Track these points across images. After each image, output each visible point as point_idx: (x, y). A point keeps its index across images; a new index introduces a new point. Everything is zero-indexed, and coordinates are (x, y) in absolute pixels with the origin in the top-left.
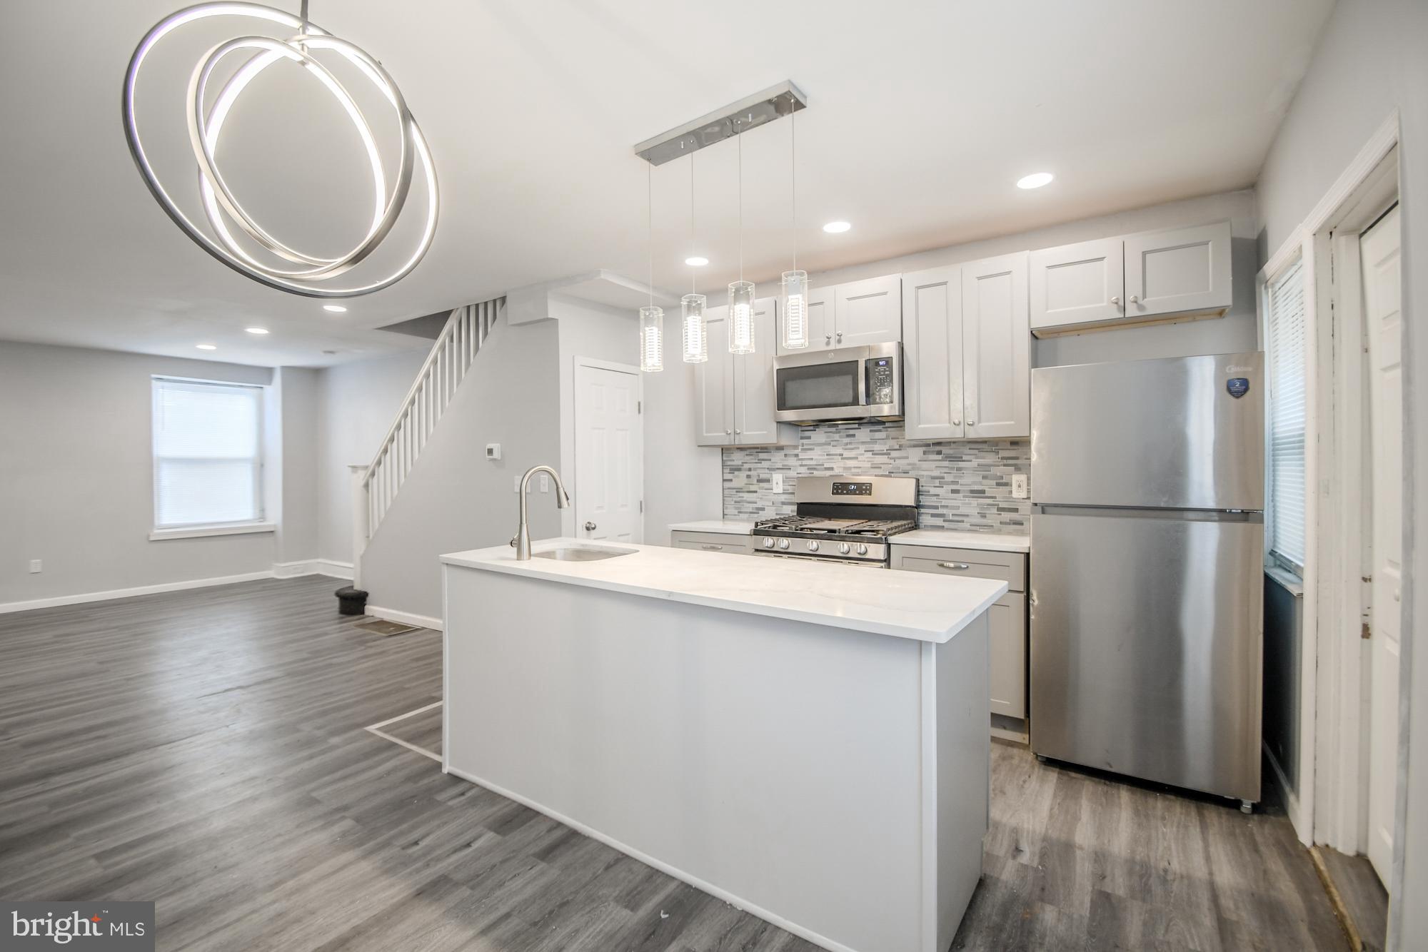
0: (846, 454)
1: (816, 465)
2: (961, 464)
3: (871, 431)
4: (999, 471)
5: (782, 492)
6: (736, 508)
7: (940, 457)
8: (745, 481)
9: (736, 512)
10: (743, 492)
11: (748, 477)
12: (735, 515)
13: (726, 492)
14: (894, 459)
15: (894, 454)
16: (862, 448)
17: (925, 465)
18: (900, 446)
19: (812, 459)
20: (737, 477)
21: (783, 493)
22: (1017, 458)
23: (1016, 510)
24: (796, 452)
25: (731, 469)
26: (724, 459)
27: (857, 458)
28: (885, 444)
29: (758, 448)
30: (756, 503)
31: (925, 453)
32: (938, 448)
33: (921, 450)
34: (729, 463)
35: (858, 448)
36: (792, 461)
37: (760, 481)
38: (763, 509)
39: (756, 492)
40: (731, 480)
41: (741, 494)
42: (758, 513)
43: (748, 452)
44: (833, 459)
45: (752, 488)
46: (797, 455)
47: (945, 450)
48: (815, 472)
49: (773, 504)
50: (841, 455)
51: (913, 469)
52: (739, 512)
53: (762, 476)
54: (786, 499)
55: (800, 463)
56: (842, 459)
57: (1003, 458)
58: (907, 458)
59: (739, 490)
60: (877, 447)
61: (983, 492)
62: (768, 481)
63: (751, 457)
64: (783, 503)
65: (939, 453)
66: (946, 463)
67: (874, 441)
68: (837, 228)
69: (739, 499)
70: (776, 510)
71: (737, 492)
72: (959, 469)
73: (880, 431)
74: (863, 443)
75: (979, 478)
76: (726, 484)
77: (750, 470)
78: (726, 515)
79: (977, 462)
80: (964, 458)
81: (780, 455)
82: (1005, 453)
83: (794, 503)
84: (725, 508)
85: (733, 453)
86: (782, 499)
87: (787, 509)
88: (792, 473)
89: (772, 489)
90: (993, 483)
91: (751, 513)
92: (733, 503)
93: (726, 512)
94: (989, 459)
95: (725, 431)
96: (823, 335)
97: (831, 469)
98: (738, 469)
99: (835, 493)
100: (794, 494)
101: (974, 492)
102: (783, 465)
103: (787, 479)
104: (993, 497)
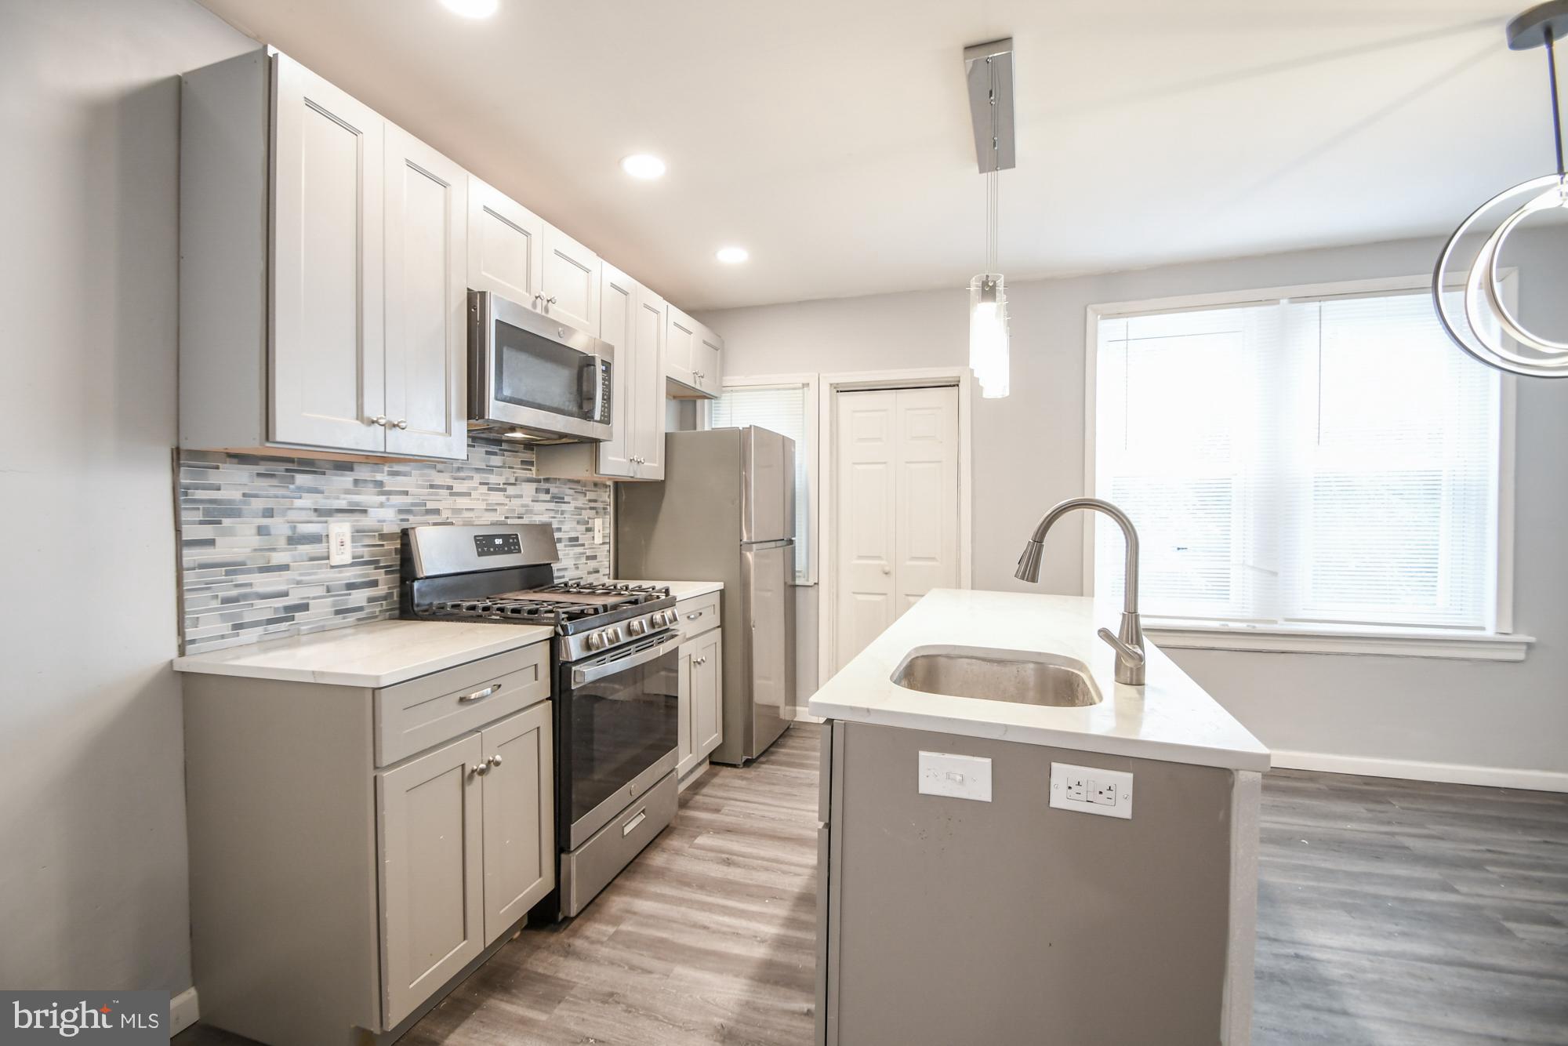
0: (459, 487)
1: (413, 504)
2: (564, 507)
3: (488, 453)
4: (586, 514)
5: (349, 560)
6: (224, 618)
7: (548, 497)
8: (256, 541)
9: (226, 628)
10: (250, 571)
11: (262, 531)
12: (223, 637)
13: (189, 577)
14: (509, 497)
15: (511, 490)
16: (478, 478)
17: (539, 507)
18: (516, 480)
19: (406, 493)
20: (230, 532)
21: (352, 565)
22: (595, 500)
23: (594, 557)
24: (379, 477)
25: (206, 512)
26: (184, 480)
27: (469, 494)
28: (501, 474)
29: (290, 460)
30: (286, 594)
31: (537, 490)
32: (546, 486)
33: (534, 485)
34: (200, 494)
35: (472, 478)
36: (367, 498)
37: (294, 540)
38: (304, 607)
39: (285, 567)
40: (211, 543)
41: (241, 579)
42: (293, 618)
43: (261, 468)
44: (437, 494)
45: (278, 558)
46: (380, 484)
47: (553, 489)
48: (411, 517)
49: (328, 591)
50: (450, 488)
51: (527, 512)
52: (238, 627)
53: (302, 528)
54: (356, 576)
55: (383, 498)
56: (452, 494)
57: (590, 501)
58: (521, 496)
59: (233, 568)
60: (493, 479)
61: (576, 539)
62: (317, 540)
63: (274, 482)
64: (351, 586)
65: (547, 491)
66: (552, 506)
67: (489, 469)
69: (234, 592)
70: (334, 604)
71: (227, 573)
72: (563, 513)
73: (495, 454)
74: (478, 470)
75: (574, 524)
76: (191, 556)
77: (269, 513)
78: (193, 642)
79: (573, 504)
80: (567, 499)
81: (346, 480)
82: (590, 495)
83: (374, 584)
84: (187, 623)
85: (217, 468)
86: (353, 575)
87: (359, 597)
88: (366, 522)
89: (328, 558)
90: (583, 528)
91: (270, 622)
92: (216, 604)
93: (190, 633)
94: (581, 501)
95: (360, 416)
96: (528, 289)
97: (437, 512)
98: (233, 511)
99: (480, 554)
100: (374, 563)
101: (572, 539)
102: (350, 503)
103: (358, 533)
104: (583, 545)
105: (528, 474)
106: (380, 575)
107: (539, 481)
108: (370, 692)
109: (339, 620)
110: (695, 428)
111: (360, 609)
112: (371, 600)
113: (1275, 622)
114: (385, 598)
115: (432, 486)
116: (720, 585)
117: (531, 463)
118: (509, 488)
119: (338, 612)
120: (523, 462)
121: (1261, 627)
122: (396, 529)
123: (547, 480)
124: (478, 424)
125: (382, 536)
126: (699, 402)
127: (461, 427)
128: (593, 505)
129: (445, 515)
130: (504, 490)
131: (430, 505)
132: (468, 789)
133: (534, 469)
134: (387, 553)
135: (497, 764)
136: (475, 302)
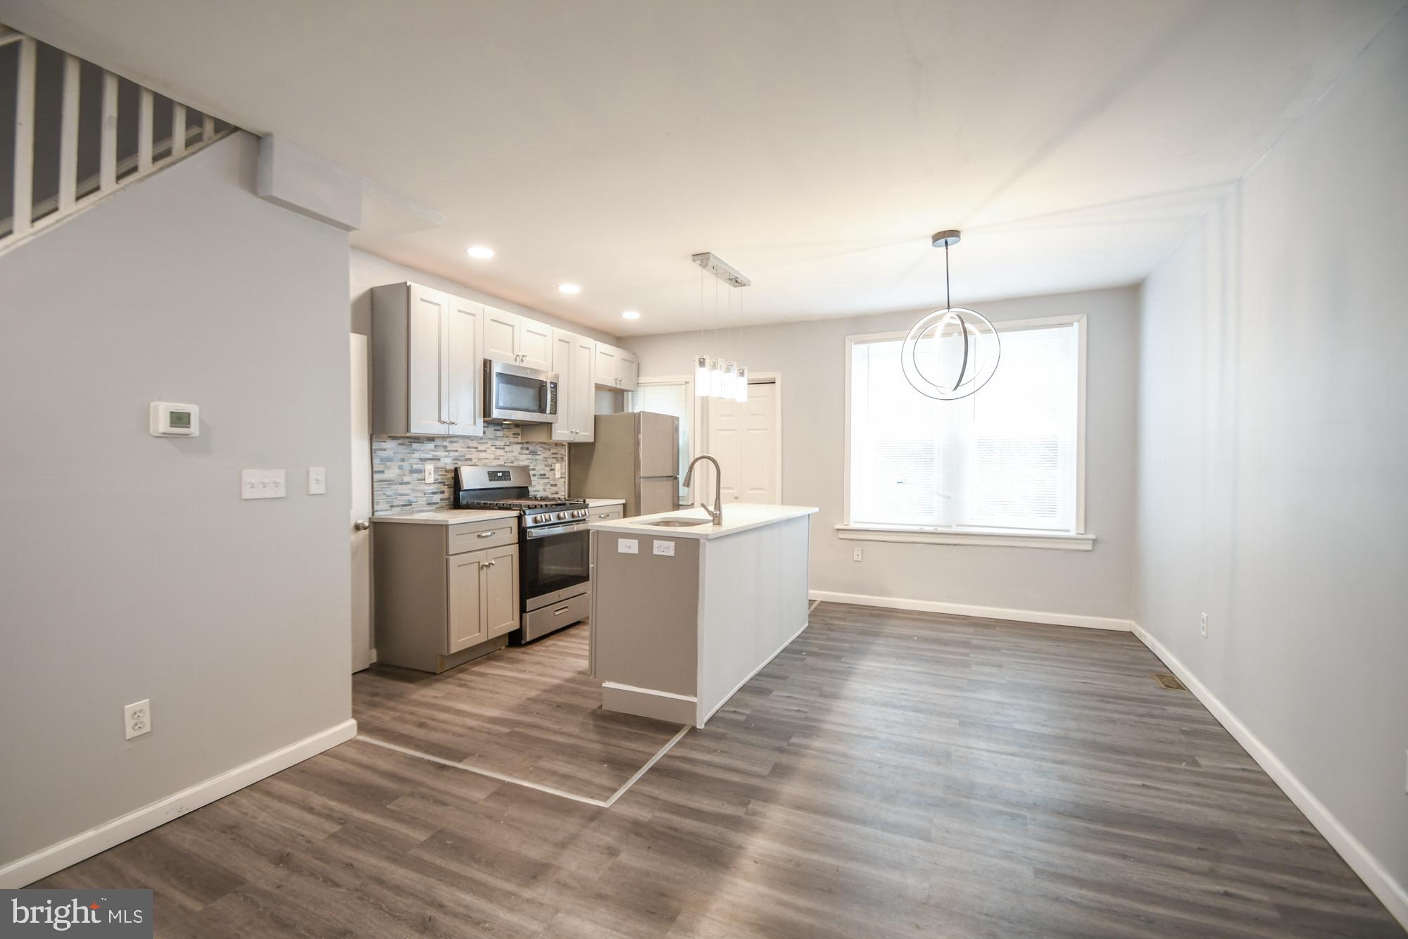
0: (481, 447)
1: (460, 456)
2: (537, 457)
3: (495, 430)
4: (550, 461)
5: (433, 481)
6: (387, 502)
7: (528, 452)
8: (398, 472)
9: (388, 506)
10: (396, 484)
11: (400, 468)
12: (386, 510)
13: (376, 485)
14: (506, 452)
15: (507, 449)
16: (490, 443)
17: (522, 457)
18: (510, 443)
19: (457, 451)
20: (390, 468)
21: (434, 483)
22: (556, 454)
23: (556, 485)
24: (445, 444)
25: (381, 460)
26: (374, 447)
27: (486, 451)
28: (502, 441)
29: (415, 438)
30: (408, 494)
31: (522, 448)
32: (527, 446)
33: (520, 446)
34: (379, 452)
35: (487, 443)
36: (441, 453)
37: (412, 471)
38: (415, 500)
39: (409, 483)
40: (383, 472)
41: (393, 487)
42: (411, 505)
43: (400, 442)
44: (470, 451)
45: (406, 479)
46: (446, 447)
47: (531, 448)
48: (458, 462)
49: (424, 494)
50: (477, 448)
51: (516, 460)
52: (392, 506)
53: (415, 467)
54: (435, 488)
55: (446, 453)
56: (477, 451)
57: (553, 454)
58: (512, 452)
59: (390, 482)
60: (498, 443)
61: (545, 475)
62: (420, 471)
63: (404, 447)
64: (433, 493)
65: (527, 449)
66: (530, 456)
67: (496, 438)
68: (569, 290)
69: (390, 492)
70: (427, 500)
71: (389, 485)
72: (536, 460)
73: (499, 430)
74: (490, 439)
75: (543, 466)
76: (376, 476)
77: (403, 460)
78: (377, 511)
79: (543, 456)
80: (538, 453)
81: (431, 446)
82: (553, 451)
83: (443, 492)
84: (375, 503)
85: (385, 442)
86: (432, 488)
87: (437, 498)
88: (440, 464)
89: (425, 480)
90: (549, 468)
91: (403, 505)
92: (384, 497)
93: (376, 508)
94: (547, 454)
95: (440, 420)
96: (513, 352)
97: (470, 460)
98: (389, 460)
99: (490, 480)
100: (443, 483)
101: (541, 475)
102: (433, 456)
103: (436, 469)
104: (548, 478)
105: (516, 440)
106: (445, 488)
107: (522, 443)
108: (445, 528)
109: (429, 508)
110: (623, 411)
111: (437, 503)
112: (441, 500)
113: (951, 527)
114: (447, 499)
115: (468, 447)
116: (623, 501)
117: (519, 435)
118: (506, 447)
119: (428, 504)
120: (514, 434)
121: (940, 530)
122: (451, 467)
123: (527, 443)
124: (487, 419)
125: (446, 471)
126: (625, 393)
127: (480, 421)
128: (554, 456)
129: (474, 461)
130: (504, 448)
131: (467, 457)
132: (481, 572)
133: (520, 437)
134: (448, 479)
135: (493, 564)
136: (487, 364)
